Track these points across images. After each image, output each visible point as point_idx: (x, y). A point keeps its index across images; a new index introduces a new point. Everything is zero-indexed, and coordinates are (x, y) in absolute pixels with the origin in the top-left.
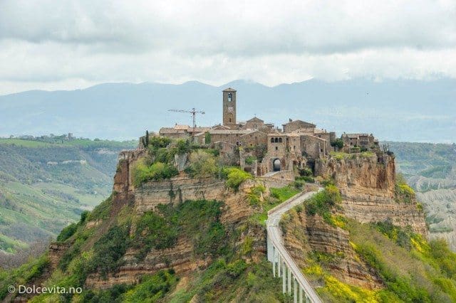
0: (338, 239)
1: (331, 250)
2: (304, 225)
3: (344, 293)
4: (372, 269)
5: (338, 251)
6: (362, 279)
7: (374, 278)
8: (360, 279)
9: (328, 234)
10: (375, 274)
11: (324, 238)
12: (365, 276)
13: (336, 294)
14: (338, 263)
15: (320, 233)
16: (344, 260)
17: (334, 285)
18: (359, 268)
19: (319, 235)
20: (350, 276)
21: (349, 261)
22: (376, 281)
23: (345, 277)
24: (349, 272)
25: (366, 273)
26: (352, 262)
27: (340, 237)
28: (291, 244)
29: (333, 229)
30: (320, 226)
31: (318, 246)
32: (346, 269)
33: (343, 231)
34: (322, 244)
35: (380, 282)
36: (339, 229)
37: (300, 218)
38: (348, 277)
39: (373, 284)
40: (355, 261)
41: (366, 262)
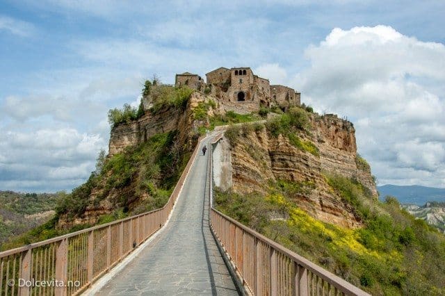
0: (307, 165)
1: (299, 178)
2: (266, 148)
3: (315, 228)
4: (348, 205)
5: (307, 180)
6: (337, 215)
7: (351, 215)
8: (335, 214)
9: (294, 159)
10: (352, 211)
11: (291, 164)
12: (341, 212)
13: (304, 229)
14: (308, 193)
15: (285, 157)
16: (316, 191)
17: (302, 219)
18: (334, 201)
19: (283, 160)
20: (322, 210)
21: (321, 193)
22: (353, 219)
23: (317, 211)
24: (322, 205)
25: (341, 208)
26: (325, 194)
27: (309, 163)
28: (242, 162)
29: (301, 153)
30: (285, 149)
31: (282, 174)
32: (318, 202)
33: (313, 157)
34: (287, 171)
35: (358, 220)
36: (308, 154)
37: (260, 138)
38: (321, 212)
39: (350, 221)
40: (329, 193)
41: (341, 196)
